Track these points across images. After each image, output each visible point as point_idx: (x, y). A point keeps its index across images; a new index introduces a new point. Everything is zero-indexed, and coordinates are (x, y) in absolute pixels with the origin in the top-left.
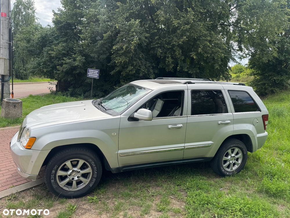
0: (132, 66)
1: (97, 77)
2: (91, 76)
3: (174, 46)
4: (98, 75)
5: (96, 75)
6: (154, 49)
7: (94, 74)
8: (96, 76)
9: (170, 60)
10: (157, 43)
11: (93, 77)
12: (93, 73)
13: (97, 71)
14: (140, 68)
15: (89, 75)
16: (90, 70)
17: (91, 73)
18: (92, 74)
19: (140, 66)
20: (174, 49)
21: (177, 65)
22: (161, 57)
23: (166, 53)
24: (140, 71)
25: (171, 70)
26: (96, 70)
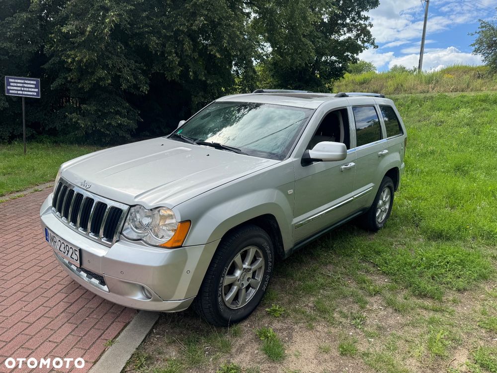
0: (103, 69)
1: (35, 94)
2: (17, 94)
3: (178, 32)
4: (36, 90)
5: (30, 89)
6: (141, 36)
7: (25, 89)
8: (31, 93)
9: (175, 59)
10: (147, 26)
11: (22, 94)
12: (24, 87)
13: (35, 82)
14: (121, 72)
15: (11, 91)
16: (11, 80)
17: (17, 86)
18: (19, 88)
19: (120, 68)
20: (180, 38)
21: (187, 68)
22: (156, 51)
23: (164, 45)
24: (121, 80)
25: (176, 78)
26: (29, 80)
